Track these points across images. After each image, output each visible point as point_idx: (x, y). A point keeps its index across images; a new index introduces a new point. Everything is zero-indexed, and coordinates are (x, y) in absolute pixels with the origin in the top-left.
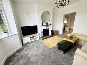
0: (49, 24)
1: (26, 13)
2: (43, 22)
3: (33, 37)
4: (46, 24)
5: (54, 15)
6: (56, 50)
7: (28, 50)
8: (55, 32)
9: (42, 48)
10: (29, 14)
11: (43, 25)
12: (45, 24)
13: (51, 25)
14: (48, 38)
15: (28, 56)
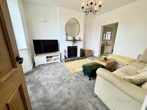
0: (77, 38)
1: (43, 20)
2: (67, 35)
3: (51, 57)
4: (73, 39)
5: (87, 26)
6: (81, 75)
7: (41, 74)
8: (86, 53)
9: (61, 72)
10: (46, 21)
11: (67, 40)
12: (70, 38)
13: (80, 40)
14: (74, 60)
15: (39, 80)
